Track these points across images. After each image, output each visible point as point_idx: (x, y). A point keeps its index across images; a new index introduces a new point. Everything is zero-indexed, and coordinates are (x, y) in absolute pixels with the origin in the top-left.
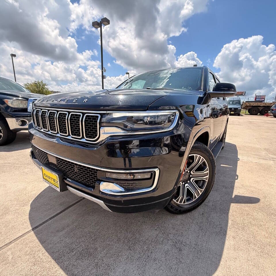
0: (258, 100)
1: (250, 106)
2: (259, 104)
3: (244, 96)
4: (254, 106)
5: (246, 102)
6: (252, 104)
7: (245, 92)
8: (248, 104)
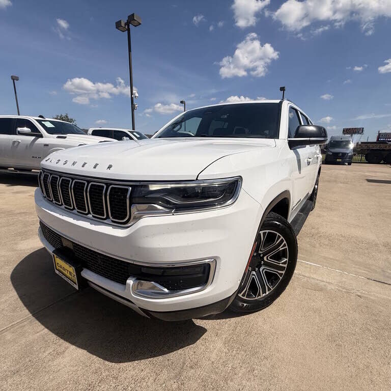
0: (382, 139)
1: (368, 150)
2: (382, 146)
3: (361, 134)
4: (375, 150)
5: (362, 143)
6: (371, 146)
7: (363, 128)
8: (364, 146)
